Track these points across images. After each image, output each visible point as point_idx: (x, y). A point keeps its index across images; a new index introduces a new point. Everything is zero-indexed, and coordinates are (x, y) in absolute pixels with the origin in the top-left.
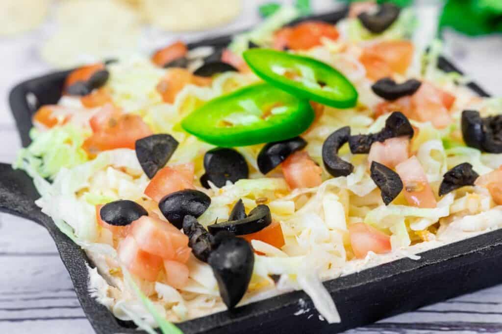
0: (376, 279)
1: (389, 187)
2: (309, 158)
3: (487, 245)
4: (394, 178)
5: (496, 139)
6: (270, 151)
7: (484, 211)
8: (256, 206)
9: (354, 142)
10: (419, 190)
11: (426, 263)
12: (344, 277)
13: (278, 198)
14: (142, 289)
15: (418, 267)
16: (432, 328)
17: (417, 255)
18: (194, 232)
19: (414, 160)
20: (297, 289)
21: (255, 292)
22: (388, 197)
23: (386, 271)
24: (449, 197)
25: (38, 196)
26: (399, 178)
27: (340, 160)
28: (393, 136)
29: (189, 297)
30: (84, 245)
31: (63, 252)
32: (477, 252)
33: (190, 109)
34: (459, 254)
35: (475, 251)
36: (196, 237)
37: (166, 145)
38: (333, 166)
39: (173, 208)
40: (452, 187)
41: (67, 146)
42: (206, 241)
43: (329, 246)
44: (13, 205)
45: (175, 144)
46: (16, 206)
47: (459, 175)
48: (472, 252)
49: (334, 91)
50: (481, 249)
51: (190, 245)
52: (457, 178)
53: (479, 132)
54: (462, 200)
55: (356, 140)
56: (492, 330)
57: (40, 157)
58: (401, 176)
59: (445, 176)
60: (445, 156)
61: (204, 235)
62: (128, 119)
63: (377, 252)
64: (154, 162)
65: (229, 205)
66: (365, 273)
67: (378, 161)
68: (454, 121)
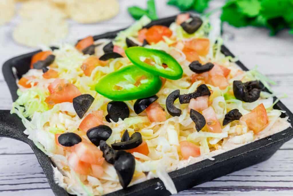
0: (194, 171)
1: (199, 123)
2: (160, 106)
3: (246, 151)
4: (201, 118)
5: (249, 94)
6: (140, 102)
7: (244, 134)
8: (134, 132)
9: (182, 98)
10: (213, 124)
11: (217, 162)
12: (178, 170)
13: (145, 127)
14: (80, 179)
15: (213, 164)
16: (219, 189)
17: (213, 157)
18: (105, 149)
19: (211, 108)
20: (156, 177)
21: (136, 179)
22: (199, 128)
23: (199, 166)
24: (228, 127)
25: (25, 129)
26: (204, 118)
27: (175, 107)
28: (200, 96)
29: (104, 182)
30: (50, 155)
31: (39, 159)
32: (241, 155)
33: (99, 79)
34: (233, 157)
35: (240, 154)
36: (106, 151)
37: (88, 101)
38: (172, 111)
39: (94, 135)
40: (229, 121)
41: (37, 99)
42: (111, 153)
43: (170, 154)
44: (12, 134)
45: (93, 99)
46: (14, 134)
47: (232, 115)
48: (238, 155)
49: (171, 70)
50: (243, 153)
51: (104, 156)
52: (231, 117)
53: (242, 92)
54: (234, 127)
55: (183, 97)
56: (247, 190)
57: (23, 106)
58: (205, 117)
59: (226, 116)
60: (225, 104)
61: (110, 150)
62: (68, 86)
63: (193, 156)
64: (82, 109)
65: (121, 132)
66: (189, 167)
67: (193, 109)
68: (230, 85)
